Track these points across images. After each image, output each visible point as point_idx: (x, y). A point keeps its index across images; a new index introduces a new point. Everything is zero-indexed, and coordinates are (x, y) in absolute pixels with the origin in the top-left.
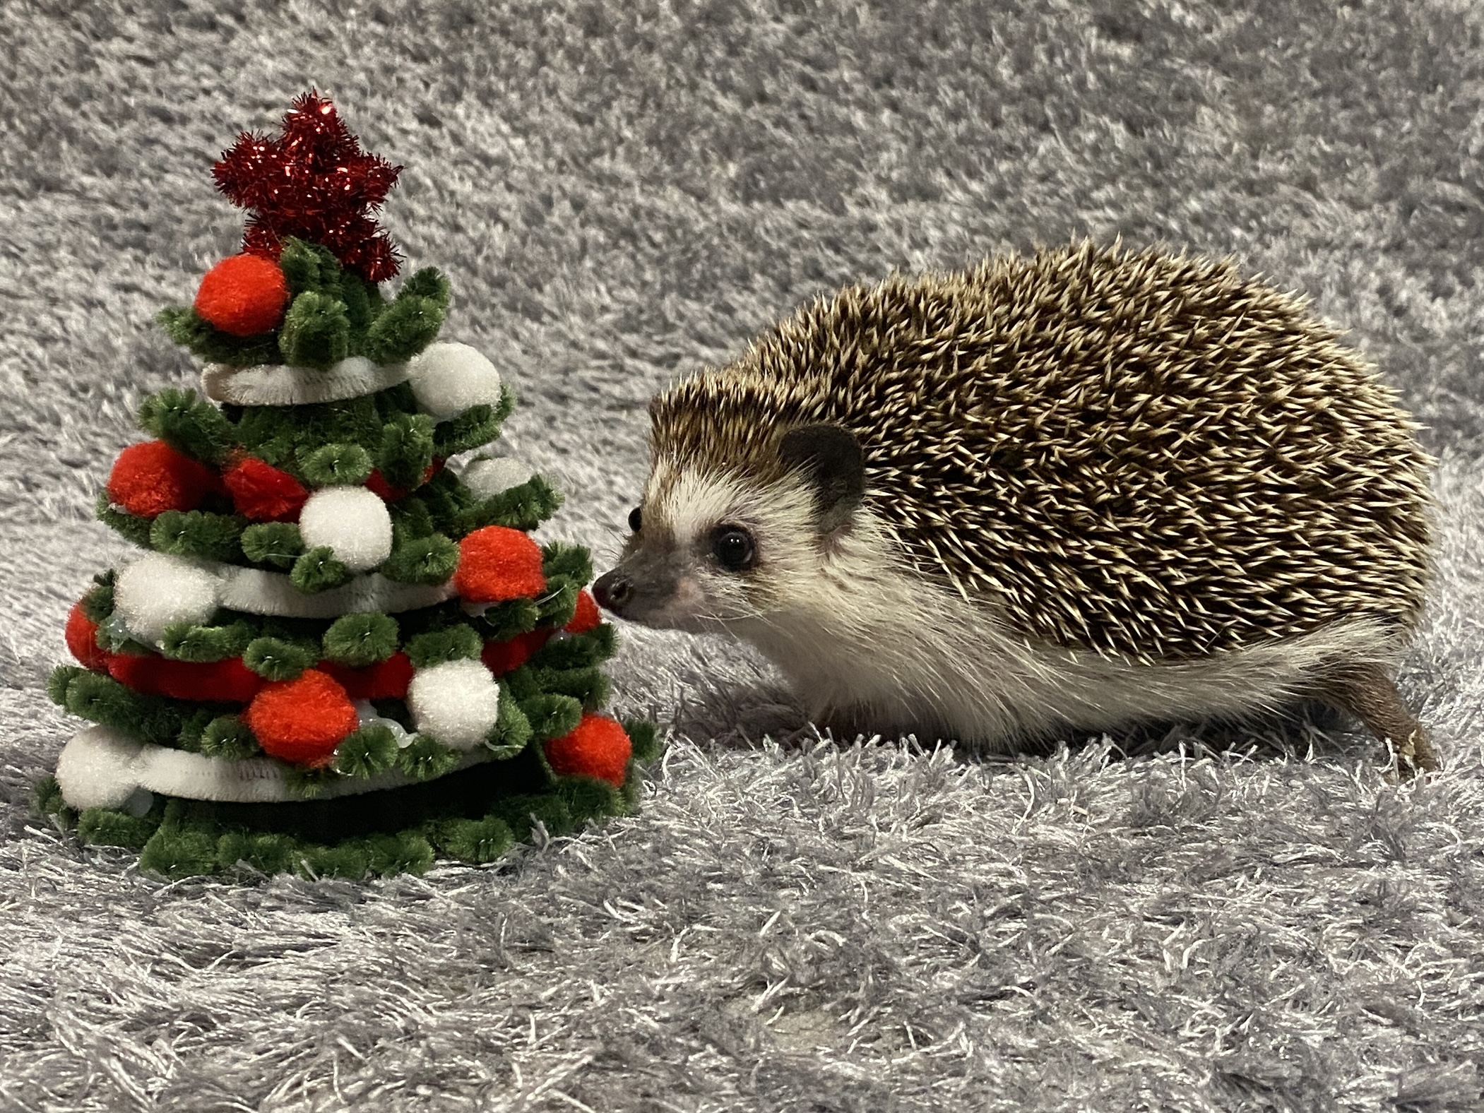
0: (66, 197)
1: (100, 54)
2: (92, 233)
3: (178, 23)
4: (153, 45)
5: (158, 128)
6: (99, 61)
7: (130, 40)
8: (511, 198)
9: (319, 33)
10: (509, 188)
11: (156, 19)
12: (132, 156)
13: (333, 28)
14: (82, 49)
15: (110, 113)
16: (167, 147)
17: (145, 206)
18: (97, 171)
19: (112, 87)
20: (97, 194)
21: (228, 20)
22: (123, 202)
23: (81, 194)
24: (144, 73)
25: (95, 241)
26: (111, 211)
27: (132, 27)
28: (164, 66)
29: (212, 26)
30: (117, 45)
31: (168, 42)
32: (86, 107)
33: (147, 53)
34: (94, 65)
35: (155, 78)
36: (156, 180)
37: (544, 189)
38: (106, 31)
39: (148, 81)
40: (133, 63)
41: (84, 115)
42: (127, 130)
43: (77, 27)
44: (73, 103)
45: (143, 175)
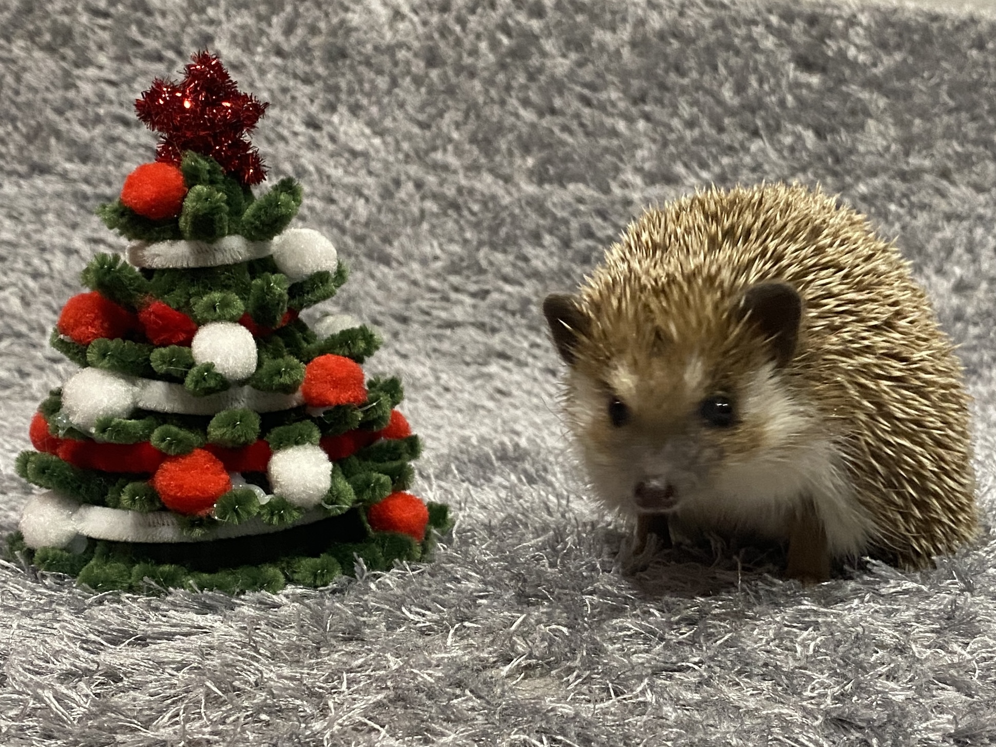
0: (53, 178)
1: (79, 77)
2: (70, 202)
3: (135, 57)
4: (117, 71)
5: (120, 130)
6: (79, 83)
7: (101, 68)
8: (371, 181)
9: (236, 63)
10: (370, 173)
11: (119, 53)
12: (101, 150)
13: (245, 60)
14: (67, 74)
15: (87, 119)
16: (126, 143)
17: (109, 184)
18: (76, 160)
19: (87, 101)
20: (74, 176)
21: (170, 54)
22: (94, 181)
23: (64, 176)
24: (110, 92)
25: (74, 208)
26: (85, 188)
27: (102, 59)
28: (125, 87)
29: (160, 58)
30: (92, 72)
31: (128, 70)
32: (69, 114)
33: (113, 77)
34: (76, 87)
35: (118, 94)
36: (118, 166)
37: (394, 174)
38: (84, 61)
39: (113, 98)
40: (103, 85)
41: (68, 120)
42: (98, 131)
43: (64, 58)
44: (60, 112)
45: (108, 162)
